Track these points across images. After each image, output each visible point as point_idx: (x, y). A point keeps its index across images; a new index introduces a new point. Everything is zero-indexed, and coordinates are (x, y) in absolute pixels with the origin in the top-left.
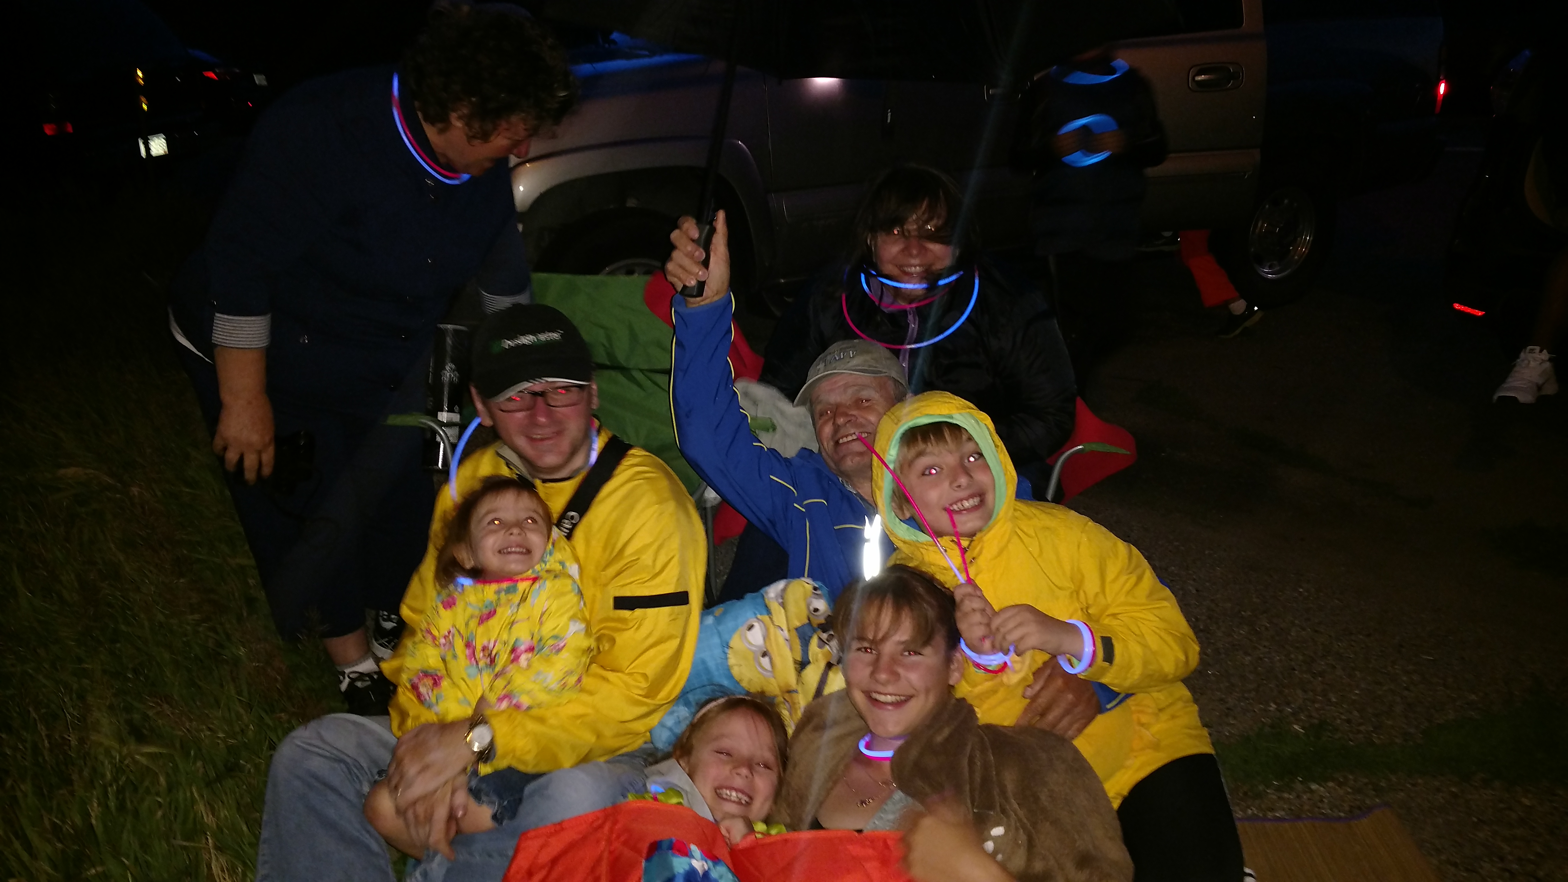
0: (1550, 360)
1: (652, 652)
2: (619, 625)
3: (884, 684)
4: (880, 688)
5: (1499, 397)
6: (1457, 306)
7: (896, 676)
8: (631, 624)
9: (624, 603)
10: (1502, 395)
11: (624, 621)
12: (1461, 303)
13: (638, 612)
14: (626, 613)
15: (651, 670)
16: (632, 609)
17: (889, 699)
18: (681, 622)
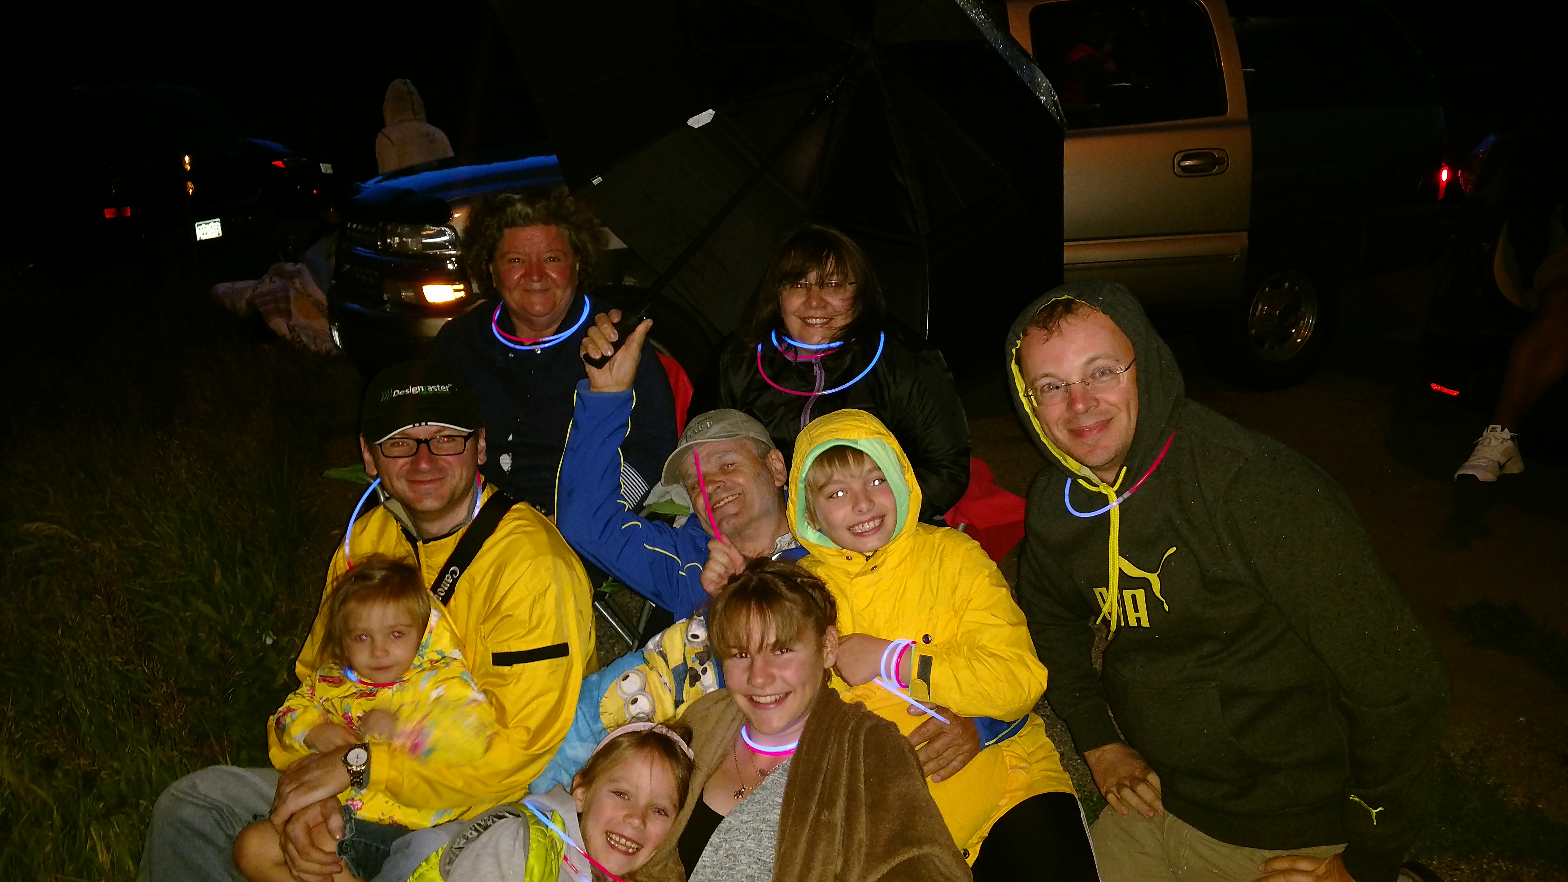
0: (1512, 438)
1: (533, 706)
2: (500, 681)
3: (763, 687)
4: (759, 692)
5: (1459, 475)
6: (1435, 386)
7: (772, 679)
8: (510, 680)
9: (503, 659)
10: (1463, 473)
11: (502, 676)
12: (1438, 384)
13: (517, 667)
14: (505, 669)
15: (533, 724)
16: (510, 664)
17: (768, 699)
18: (561, 674)
